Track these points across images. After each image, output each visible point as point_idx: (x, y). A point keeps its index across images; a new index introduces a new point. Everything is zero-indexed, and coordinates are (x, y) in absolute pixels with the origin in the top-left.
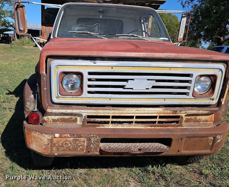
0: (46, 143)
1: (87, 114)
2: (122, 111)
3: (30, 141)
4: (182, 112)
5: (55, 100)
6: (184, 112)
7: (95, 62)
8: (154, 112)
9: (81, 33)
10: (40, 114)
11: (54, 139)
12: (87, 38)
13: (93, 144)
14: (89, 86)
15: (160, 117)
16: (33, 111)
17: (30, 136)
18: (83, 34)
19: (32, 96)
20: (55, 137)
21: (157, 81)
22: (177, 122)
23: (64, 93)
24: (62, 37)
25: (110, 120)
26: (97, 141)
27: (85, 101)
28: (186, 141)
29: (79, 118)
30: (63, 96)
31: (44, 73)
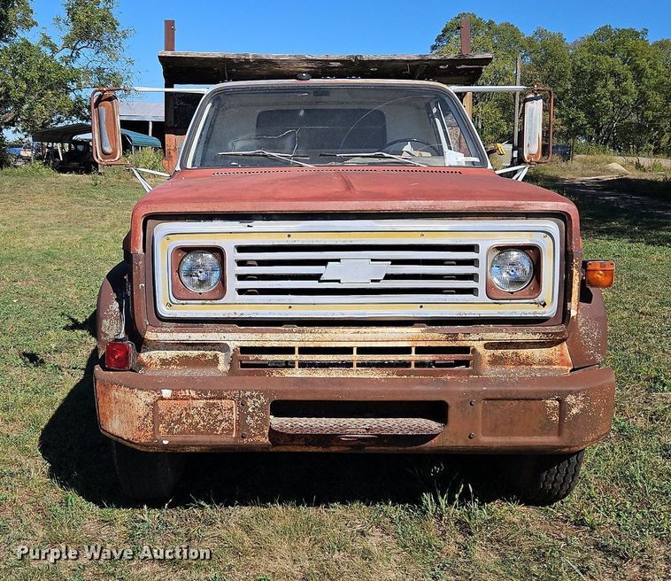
0: (141, 413)
1: (239, 344)
2: (320, 335)
3: (108, 413)
4: (471, 338)
5: (164, 311)
6: (477, 337)
7: (250, 224)
8: (399, 336)
9: (250, 155)
10: (130, 345)
11: (160, 403)
12: (264, 166)
13: (252, 417)
14: (241, 277)
15: (420, 350)
16: (116, 340)
17: (107, 399)
18: (254, 157)
19: (116, 305)
20: (162, 398)
21: (395, 262)
22: (466, 363)
23: (183, 295)
24: (202, 165)
25: (296, 357)
26: (262, 408)
27: (233, 311)
28: (485, 410)
29: (221, 356)
30: (182, 302)
31: (140, 250)
